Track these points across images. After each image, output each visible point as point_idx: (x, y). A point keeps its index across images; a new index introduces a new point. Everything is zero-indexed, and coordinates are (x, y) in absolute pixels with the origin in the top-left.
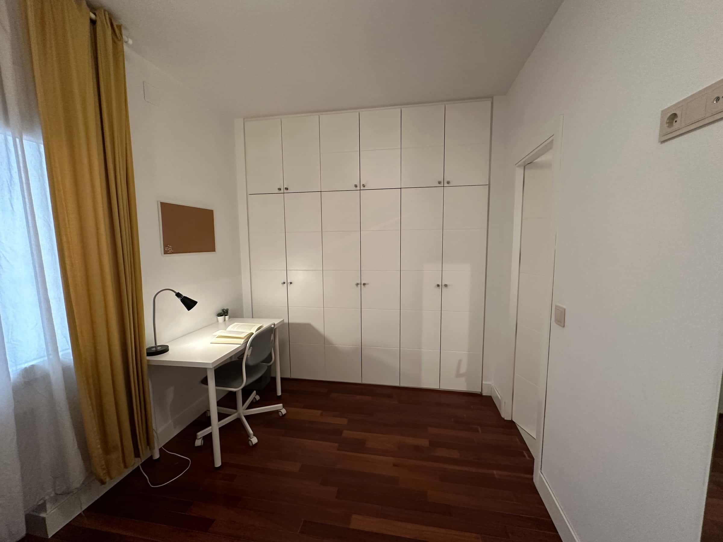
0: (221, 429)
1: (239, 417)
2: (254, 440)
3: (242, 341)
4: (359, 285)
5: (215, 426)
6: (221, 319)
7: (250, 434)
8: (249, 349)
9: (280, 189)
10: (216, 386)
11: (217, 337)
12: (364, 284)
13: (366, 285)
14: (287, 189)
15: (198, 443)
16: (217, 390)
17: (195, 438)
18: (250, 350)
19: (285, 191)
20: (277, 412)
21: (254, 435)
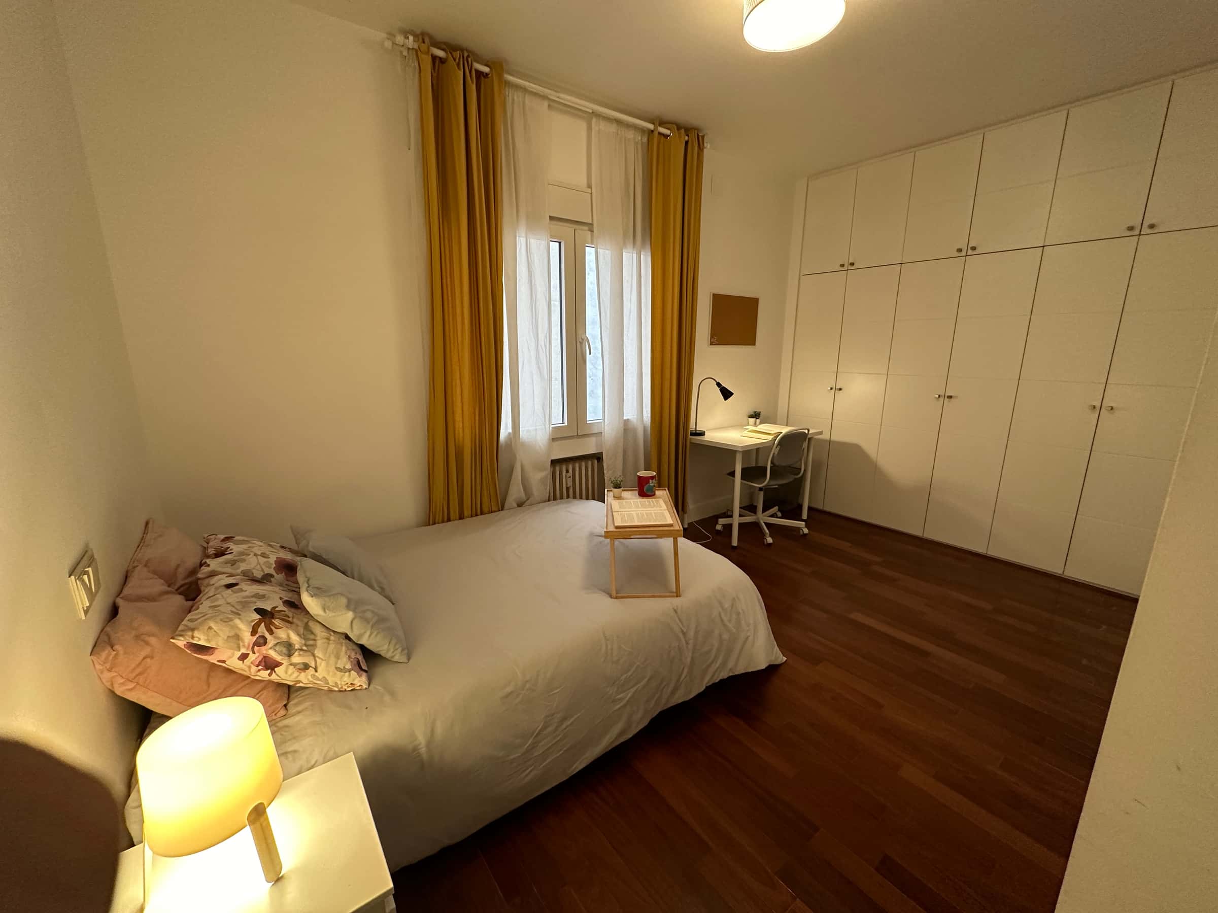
0: (740, 525)
1: (757, 521)
2: (770, 540)
3: (770, 438)
4: (940, 399)
5: (736, 521)
6: (752, 420)
7: (766, 533)
8: (776, 447)
9: (842, 265)
10: (742, 479)
11: (749, 431)
12: (950, 397)
13: (952, 399)
14: (852, 264)
15: (719, 527)
16: (741, 482)
17: (717, 523)
18: (778, 448)
19: (850, 267)
20: (799, 529)
21: (770, 536)
